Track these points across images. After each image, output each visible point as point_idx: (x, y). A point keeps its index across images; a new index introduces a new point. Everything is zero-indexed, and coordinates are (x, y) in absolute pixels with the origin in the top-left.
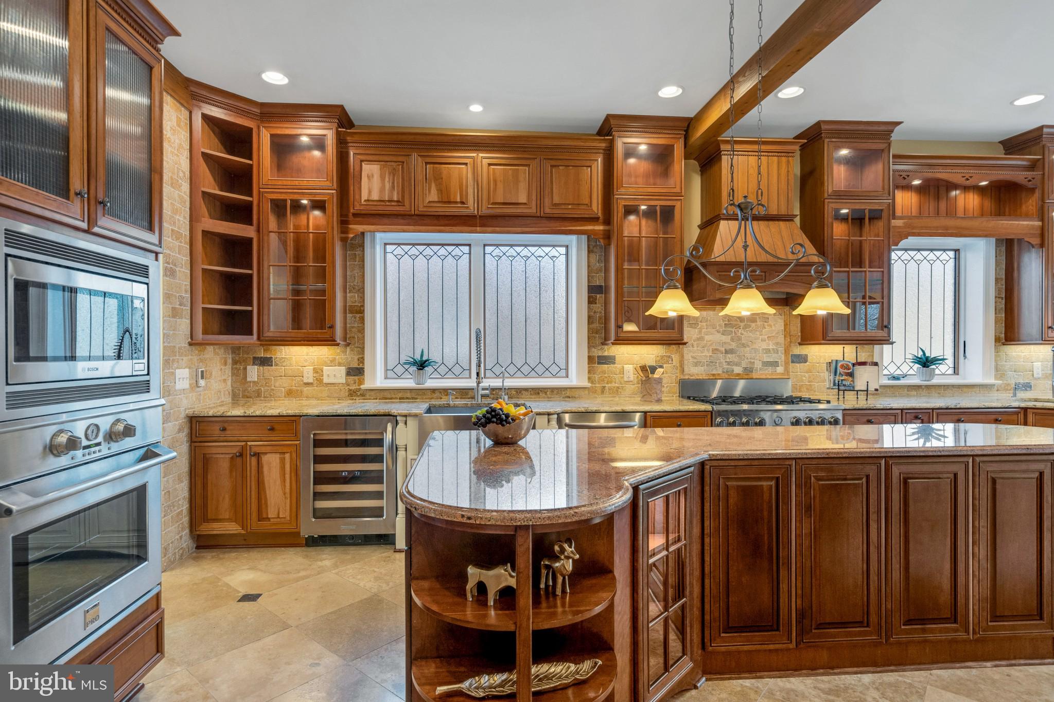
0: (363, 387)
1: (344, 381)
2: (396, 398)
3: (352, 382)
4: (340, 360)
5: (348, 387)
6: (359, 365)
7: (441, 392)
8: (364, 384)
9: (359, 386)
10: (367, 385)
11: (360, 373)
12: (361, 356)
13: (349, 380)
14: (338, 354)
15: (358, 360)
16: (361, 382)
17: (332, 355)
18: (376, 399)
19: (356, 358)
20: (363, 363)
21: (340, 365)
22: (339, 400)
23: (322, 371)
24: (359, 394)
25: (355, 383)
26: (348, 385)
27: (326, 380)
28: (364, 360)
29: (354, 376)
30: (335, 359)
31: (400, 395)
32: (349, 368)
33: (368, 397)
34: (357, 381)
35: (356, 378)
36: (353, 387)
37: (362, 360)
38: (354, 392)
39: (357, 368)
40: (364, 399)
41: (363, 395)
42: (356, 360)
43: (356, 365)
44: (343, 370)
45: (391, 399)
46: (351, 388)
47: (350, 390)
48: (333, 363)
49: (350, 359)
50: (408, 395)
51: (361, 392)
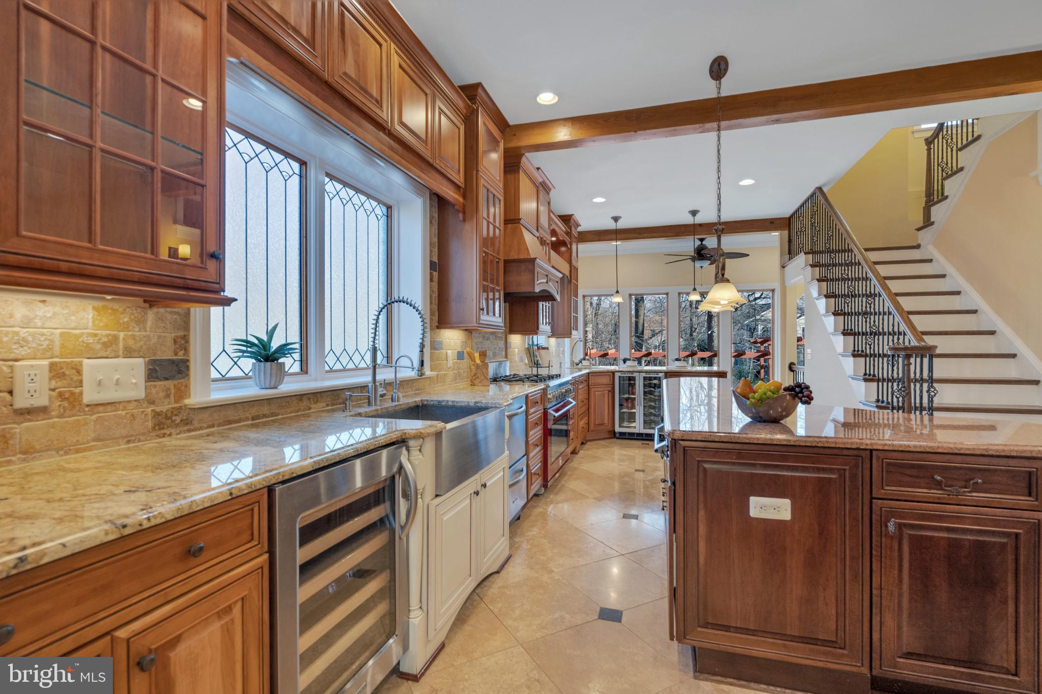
0: (187, 401)
1: (141, 394)
2: (247, 419)
3: (162, 395)
4: (131, 342)
5: (152, 408)
6: (176, 354)
7: (309, 399)
8: (189, 396)
9: (176, 401)
10: (196, 398)
11: (180, 372)
12: (181, 333)
13: (154, 391)
14: (126, 327)
15: (175, 342)
16: (182, 392)
17: (106, 327)
18: (213, 426)
19: (170, 336)
20: (186, 350)
21: (129, 353)
22: (129, 442)
23: (79, 372)
24: (178, 419)
25: (168, 396)
26: (152, 403)
27: (89, 395)
28: (187, 342)
29: (166, 379)
30: (116, 338)
31: (254, 411)
32: (153, 362)
33: (196, 424)
34: (173, 391)
35: (170, 384)
36: (164, 407)
37: (183, 343)
38: (167, 418)
39: (172, 362)
40: (189, 431)
41: (186, 422)
42: (169, 343)
43: (168, 355)
44: (139, 364)
45: (239, 421)
46: (158, 409)
47: (156, 414)
48: (109, 348)
49: (154, 340)
50: (265, 410)
51: (184, 415)
